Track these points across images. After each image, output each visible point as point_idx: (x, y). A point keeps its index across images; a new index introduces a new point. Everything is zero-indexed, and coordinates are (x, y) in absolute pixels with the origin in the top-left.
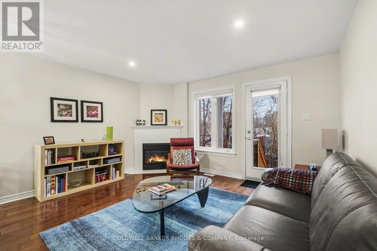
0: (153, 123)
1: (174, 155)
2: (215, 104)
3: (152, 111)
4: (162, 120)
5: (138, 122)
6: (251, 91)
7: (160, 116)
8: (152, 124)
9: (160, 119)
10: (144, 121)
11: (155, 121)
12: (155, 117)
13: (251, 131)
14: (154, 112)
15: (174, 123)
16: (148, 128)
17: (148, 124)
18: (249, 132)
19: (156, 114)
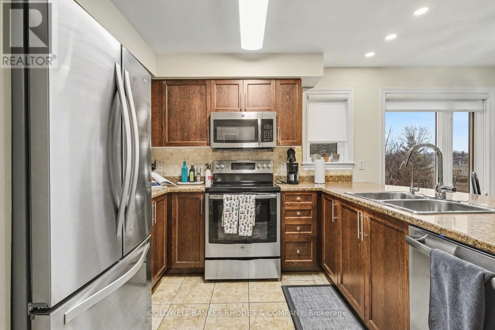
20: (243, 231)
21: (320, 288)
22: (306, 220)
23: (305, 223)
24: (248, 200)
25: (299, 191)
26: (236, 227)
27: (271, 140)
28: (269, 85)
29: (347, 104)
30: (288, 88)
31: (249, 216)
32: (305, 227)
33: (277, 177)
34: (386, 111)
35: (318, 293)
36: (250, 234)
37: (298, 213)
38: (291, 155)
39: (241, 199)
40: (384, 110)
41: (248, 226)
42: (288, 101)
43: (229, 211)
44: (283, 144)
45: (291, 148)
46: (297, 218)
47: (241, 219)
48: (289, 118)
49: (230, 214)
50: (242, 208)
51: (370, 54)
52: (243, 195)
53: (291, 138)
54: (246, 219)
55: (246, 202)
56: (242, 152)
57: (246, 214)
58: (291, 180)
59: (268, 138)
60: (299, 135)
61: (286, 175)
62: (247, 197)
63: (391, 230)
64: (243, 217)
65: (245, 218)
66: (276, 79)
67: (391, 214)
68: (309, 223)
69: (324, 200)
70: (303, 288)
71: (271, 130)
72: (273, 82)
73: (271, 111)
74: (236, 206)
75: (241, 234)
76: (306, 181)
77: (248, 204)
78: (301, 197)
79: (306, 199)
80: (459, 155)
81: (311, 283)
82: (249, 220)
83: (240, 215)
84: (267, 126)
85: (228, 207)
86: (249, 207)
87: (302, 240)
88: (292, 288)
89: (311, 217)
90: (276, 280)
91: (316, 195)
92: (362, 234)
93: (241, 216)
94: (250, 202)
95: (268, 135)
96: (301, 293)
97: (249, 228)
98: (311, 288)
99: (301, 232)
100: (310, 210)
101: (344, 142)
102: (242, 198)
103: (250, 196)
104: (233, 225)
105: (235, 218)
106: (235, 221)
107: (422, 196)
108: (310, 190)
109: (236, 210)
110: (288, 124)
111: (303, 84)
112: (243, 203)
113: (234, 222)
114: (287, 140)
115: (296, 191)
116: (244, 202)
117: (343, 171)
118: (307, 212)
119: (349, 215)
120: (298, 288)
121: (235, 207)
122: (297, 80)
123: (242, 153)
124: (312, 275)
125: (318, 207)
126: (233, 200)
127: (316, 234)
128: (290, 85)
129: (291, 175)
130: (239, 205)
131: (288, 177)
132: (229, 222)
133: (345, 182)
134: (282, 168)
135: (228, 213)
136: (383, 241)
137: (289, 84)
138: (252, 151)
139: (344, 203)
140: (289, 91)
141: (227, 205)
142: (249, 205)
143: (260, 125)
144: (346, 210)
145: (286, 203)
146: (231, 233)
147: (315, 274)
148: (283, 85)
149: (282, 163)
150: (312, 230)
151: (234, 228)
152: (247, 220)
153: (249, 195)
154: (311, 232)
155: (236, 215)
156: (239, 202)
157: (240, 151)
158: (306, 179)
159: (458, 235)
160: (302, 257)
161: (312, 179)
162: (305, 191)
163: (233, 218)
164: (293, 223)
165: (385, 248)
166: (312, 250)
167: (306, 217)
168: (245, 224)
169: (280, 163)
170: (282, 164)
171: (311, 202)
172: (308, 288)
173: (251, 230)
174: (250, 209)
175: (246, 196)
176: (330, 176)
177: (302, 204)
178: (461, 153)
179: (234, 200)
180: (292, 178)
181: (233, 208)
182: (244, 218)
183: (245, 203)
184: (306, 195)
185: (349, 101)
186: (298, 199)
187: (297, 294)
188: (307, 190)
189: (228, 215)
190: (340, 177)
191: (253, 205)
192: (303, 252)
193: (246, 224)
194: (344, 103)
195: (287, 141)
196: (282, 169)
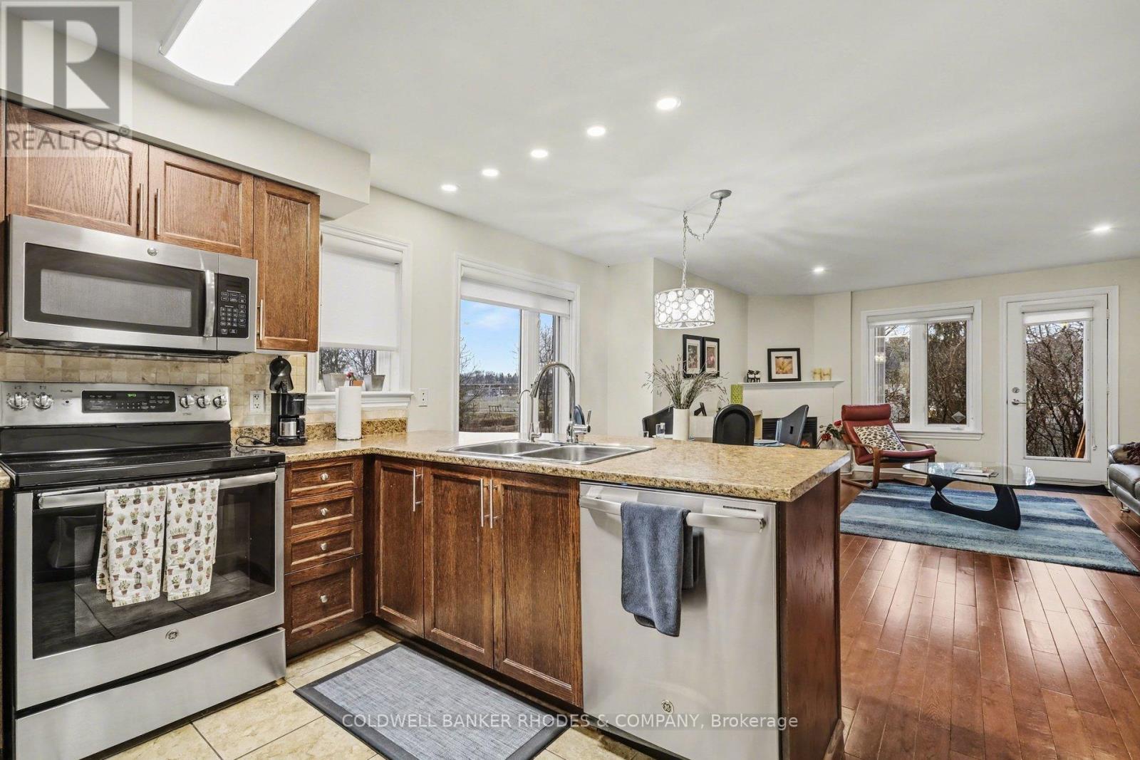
0: (774, 376)
1: (866, 436)
2: (922, 335)
3: (770, 351)
4: (791, 371)
5: (751, 376)
6: (1023, 313)
7: (786, 361)
8: (770, 379)
9: (787, 368)
10: (758, 372)
11: (777, 373)
12: (777, 364)
13: (1020, 387)
14: (774, 354)
15: (818, 376)
16: (764, 386)
17: (764, 379)
18: (1016, 390)
19: (777, 357)
20: (183, 585)
21: (382, 657)
22: (340, 523)
23: (337, 532)
24: (198, 496)
25: (327, 459)
26: (158, 580)
27: (242, 332)
28: (234, 186)
29: (399, 273)
30: (286, 207)
31: (202, 539)
32: (339, 538)
33: (240, 431)
34: (462, 297)
35: (383, 668)
36: (205, 588)
37: (324, 511)
38: (281, 375)
39: (172, 497)
40: (459, 297)
41: (200, 569)
42: (284, 239)
43: (130, 537)
44: (273, 345)
45: (280, 357)
46: (323, 521)
47: (174, 552)
48: (286, 283)
49: (134, 546)
50: (178, 522)
51: (449, 188)
52: (179, 486)
53: (291, 331)
54: (192, 551)
55: (192, 501)
56: (120, 358)
57: (191, 535)
58: (286, 434)
59: (234, 328)
60: (311, 327)
61: (267, 422)
62: (194, 487)
63: (544, 497)
64: (181, 547)
65: (189, 548)
66: (257, 177)
67: (549, 471)
68: (347, 528)
69: (382, 471)
70: (349, 672)
71: (242, 307)
72: (247, 183)
73: (239, 254)
74: (158, 518)
75: (173, 595)
76: (316, 436)
77: (197, 506)
78: (330, 473)
79: (341, 477)
80: (497, 379)
81: (359, 657)
82: (202, 550)
83: (170, 542)
84: (232, 295)
85: (127, 525)
86: (200, 516)
87: (331, 570)
88: (324, 684)
89: (350, 515)
90: (272, 685)
91: (361, 463)
92: (489, 517)
93: (175, 546)
94: (203, 502)
95: (232, 317)
96: (348, 684)
97: (204, 573)
98: (365, 665)
99: (331, 554)
100: (349, 499)
101: (391, 350)
102: (178, 493)
103: (205, 485)
104: (149, 576)
105: (155, 552)
106: (154, 564)
107: (548, 443)
108: (351, 454)
109: (156, 530)
110: (284, 297)
111: (324, 207)
112: (180, 505)
113: (150, 566)
114: (280, 336)
115: (321, 459)
116: (185, 503)
117: (390, 409)
118: (343, 505)
119: (454, 490)
120: (338, 677)
121: (151, 522)
122: (308, 196)
123: (119, 360)
124: (352, 642)
125: (367, 490)
126: (144, 503)
127: (361, 549)
128: (292, 202)
129: (286, 424)
130: (167, 513)
131: (275, 429)
132: (129, 571)
133: (395, 433)
134: (252, 406)
135: (125, 545)
136: (529, 519)
137: (290, 199)
138: (159, 357)
139: (441, 469)
140: (289, 215)
141: (121, 522)
142: (201, 508)
143: (213, 287)
144: (444, 483)
145: (294, 491)
146: (142, 599)
147: (357, 636)
148: (273, 197)
149: (255, 392)
150: (352, 544)
151: (150, 586)
152: (198, 552)
153: (199, 483)
154: (350, 548)
155: (156, 546)
156: (167, 505)
157: (114, 355)
158: (315, 431)
159: (644, 478)
160: (331, 609)
161: (330, 432)
162: (340, 457)
163: (145, 555)
164: (311, 537)
165: (534, 528)
166: (352, 586)
167: (339, 518)
168: (188, 563)
169: (247, 393)
170: (252, 397)
171: (351, 482)
172: (358, 668)
173: (208, 576)
174: (204, 521)
175: (191, 485)
176: (368, 422)
177: (331, 489)
178: (499, 376)
179: (150, 502)
180: (291, 429)
181: (144, 527)
182: (187, 549)
183: (186, 506)
184: (339, 466)
185: (404, 265)
186: (324, 479)
187: (343, 689)
188: (345, 455)
189: (126, 551)
190: (386, 422)
191: (212, 507)
192: (333, 597)
193: (192, 562)
194: (394, 268)
195: (280, 338)
196: (253, 410)
